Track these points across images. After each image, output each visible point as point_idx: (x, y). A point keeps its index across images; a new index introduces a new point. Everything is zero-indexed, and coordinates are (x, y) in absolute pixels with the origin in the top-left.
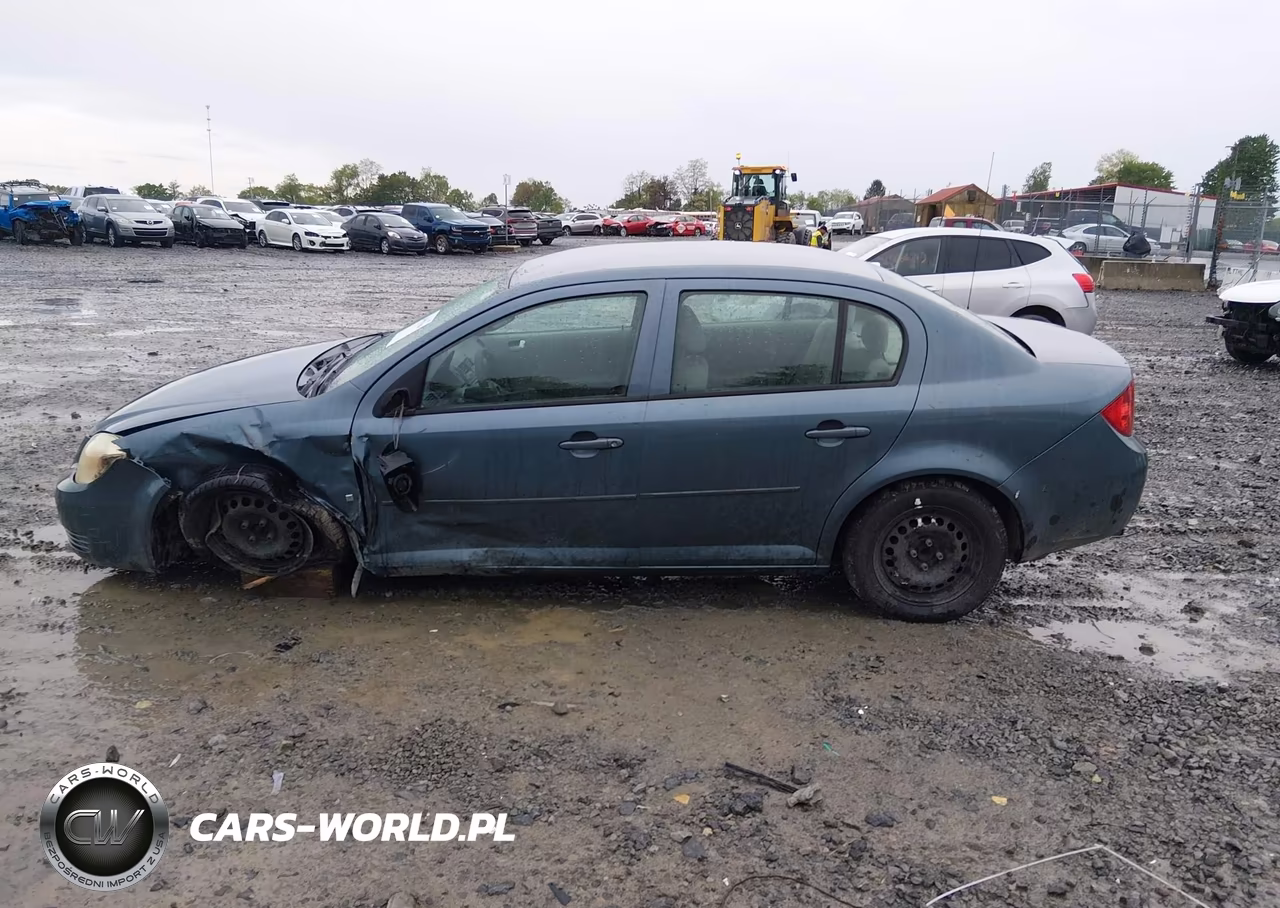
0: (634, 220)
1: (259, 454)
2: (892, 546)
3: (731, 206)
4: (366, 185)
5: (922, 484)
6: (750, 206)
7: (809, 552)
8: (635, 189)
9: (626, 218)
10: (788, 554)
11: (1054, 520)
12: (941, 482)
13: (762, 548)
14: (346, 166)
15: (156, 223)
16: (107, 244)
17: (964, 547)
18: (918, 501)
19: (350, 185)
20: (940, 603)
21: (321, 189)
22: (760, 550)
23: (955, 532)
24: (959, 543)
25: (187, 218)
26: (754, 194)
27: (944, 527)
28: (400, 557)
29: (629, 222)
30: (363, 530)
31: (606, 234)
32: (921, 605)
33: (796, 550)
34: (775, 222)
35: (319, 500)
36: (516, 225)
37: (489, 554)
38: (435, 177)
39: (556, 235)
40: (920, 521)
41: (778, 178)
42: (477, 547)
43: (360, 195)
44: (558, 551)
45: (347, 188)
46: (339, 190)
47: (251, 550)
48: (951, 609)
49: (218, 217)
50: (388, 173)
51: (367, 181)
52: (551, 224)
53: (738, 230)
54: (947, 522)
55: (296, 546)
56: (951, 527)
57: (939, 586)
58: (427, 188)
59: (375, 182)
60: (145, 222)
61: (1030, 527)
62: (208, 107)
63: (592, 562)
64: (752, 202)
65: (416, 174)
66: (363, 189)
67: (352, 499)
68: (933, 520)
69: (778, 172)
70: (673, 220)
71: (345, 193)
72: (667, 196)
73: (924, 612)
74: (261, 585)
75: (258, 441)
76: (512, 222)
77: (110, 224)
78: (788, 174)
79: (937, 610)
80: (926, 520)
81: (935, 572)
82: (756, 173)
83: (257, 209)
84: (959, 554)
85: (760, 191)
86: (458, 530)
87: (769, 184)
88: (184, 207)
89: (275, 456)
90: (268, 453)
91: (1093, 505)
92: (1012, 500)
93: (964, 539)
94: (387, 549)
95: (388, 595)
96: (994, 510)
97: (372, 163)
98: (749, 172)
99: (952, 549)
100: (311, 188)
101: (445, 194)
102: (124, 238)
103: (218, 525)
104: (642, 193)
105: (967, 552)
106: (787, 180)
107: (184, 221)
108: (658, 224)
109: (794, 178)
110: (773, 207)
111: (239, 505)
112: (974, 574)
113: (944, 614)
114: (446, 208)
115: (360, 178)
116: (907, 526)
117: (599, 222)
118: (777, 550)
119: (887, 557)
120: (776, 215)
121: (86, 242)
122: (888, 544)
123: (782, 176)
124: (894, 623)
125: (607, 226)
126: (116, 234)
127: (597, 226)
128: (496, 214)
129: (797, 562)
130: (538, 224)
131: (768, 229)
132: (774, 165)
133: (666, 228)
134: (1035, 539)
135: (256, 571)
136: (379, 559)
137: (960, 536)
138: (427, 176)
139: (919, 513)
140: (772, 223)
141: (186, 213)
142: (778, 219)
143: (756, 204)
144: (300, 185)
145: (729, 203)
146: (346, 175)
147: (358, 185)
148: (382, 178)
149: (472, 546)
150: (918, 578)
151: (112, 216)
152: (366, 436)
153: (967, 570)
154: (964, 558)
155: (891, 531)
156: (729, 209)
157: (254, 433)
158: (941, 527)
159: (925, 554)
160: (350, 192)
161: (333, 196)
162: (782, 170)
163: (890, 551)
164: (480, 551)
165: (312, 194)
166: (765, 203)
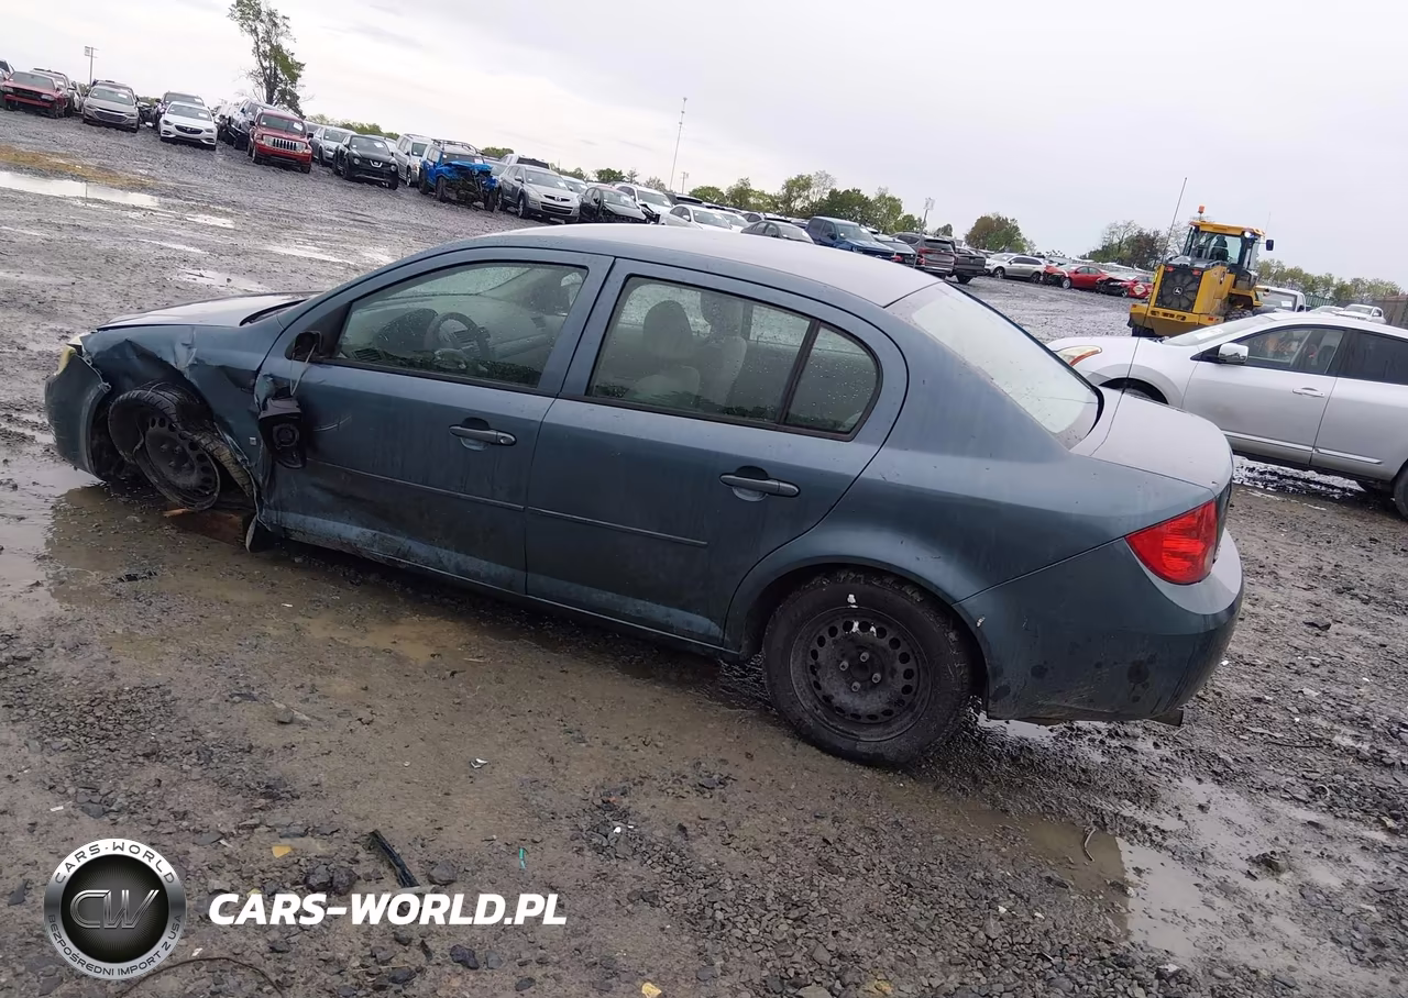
0: (1082, 272)
1: (179, 374)
2: (818, 649)
3: (1174, 266)
4: (815, 199)
5: (862, 576)
6: (1199, 269)
7: (715, 630)
8: (1116, 241)
9: (1074, 268)
10: (689, 623)
11: (1039, 672)
12: (886, 580)
13: (662, 609)
14: (801, 177)
15: (563, 200)
16: (516, 214)
17: (908, 674)
18: (851, 598)
19: (800, 196)
20: (869, 740)
21: (770, 197)
22: (658, 611)
23: (899, 651)
24: (901, 668)
25: (595, 200)
26: (1211, 257)
27: (885, 642)
28: (292, 519)
29: (1076, 272)
30: (261, 480)
31: (1046, 283)
32: (844, 734)
33: (701, 622)
34: (1230, 294)
35: (228, 438)
36: (930, 256)
37: (377, 537)
38: (890, 199)
39: (976, 274)
40: (856, 624)
41: (1248, 243)
42: (367, 528)
43: (807, 209)
44: (444, 553)
45: (796, 199)
46: (787, 200)
47: (171, 476)
48: (878, 750)
49: (626, 204)
50: (841, 189)
51: (817, 194)
52: (972, 261)
53: (1177, 296)
54: (890, 635)
55: (206, 483)
56: (895, 643)
57: (872, 717)
58: (878, 209)
59: (825, 197)
60: (553, 198)
61: (998, 672)
62: (685, 99)
63: (477, 576)
64: (1203, 266)
65: (870, 194)
66: (812, 202)
67: (255, 443)
68: (873, 629)
69: (1248, 235)
70: (1131, 278)
71: (792, 205)
72: (1153, 254)
73: (845, 744)
74: (179, 515)
75: (182, 360)
76: (927, 252)
77: (523, 195)
78: (1263, 240)
79: (861, 748)
80: (864, 627)
81: (868, 698)
82: (1221, 233)
83: (668, 203)
84: (899, 682)
85: (1221, 255)
86: (347, 503)
87: (1234, 248)
88: (596, 189)
89: (193, 381)
90: (187, 376)
91: (1098, 666)
92: (973, 629)
93: (911, 665)
94: (280, 506)
95: (297, 560)
96: (952, 636)
97: (827, 176)
98: (1210, 230)
99: (893, 672)
100: (762, 194)
101: (895, 218)
102: (531, 210)
103: (142, 441)
104: (1123, 246)
105: (912, 682)
106: (1261, 247)
107: (593, 204)
108: (1111, 280)
109: (1270, 245)
110: (1233, 276)
111: (157, 425)
112: (918, 713)
113: (868, 754)
114: (854, 226)
115: (811, 191)
116: (840, 629)
117: (1041, 268)
118: (678, 616)
119: (811, 662)
120: (1234, 285)
121: (501, 210)
122: (815, 645)
123: (1253, 241)
124: (803, 747)
125: (1049, 274)
126: (524, 205)
127: (1038, 273)
128: (911, 241)
129: (700, 637)
130: (956, 259)
131: (1219, 301)
132: (1245, 226)
133: (1120, 287)
134: (1005, 690)
135: (177, 500)
136: (274, 516)
137: (904, 658)
138: (882, 197)
139: (855, 614)
140: (1225, 296)
141: (597, 196)
142: (1234, 291)
143: (1207, 268)
144: (751, 190)
145: (1174, 262)
146: (799, 185)
147: (807, 197)
148: (833, 193)
149: (363, 525)
150: (843, 698)
151: (526, 188)
152: (271, 376)
153: (911, 707)
154: (907, 689)
155: (820, 630)
156: (1171, 270)
157: (181, 351)
158: (883, 640)
159: (861, 671)
160: (798, 204)
161: (780, 205)
162: (1254, 234)
163: (815, 655)
164: (369, 532)
165: (761, 201)
166: (1219, 269)
